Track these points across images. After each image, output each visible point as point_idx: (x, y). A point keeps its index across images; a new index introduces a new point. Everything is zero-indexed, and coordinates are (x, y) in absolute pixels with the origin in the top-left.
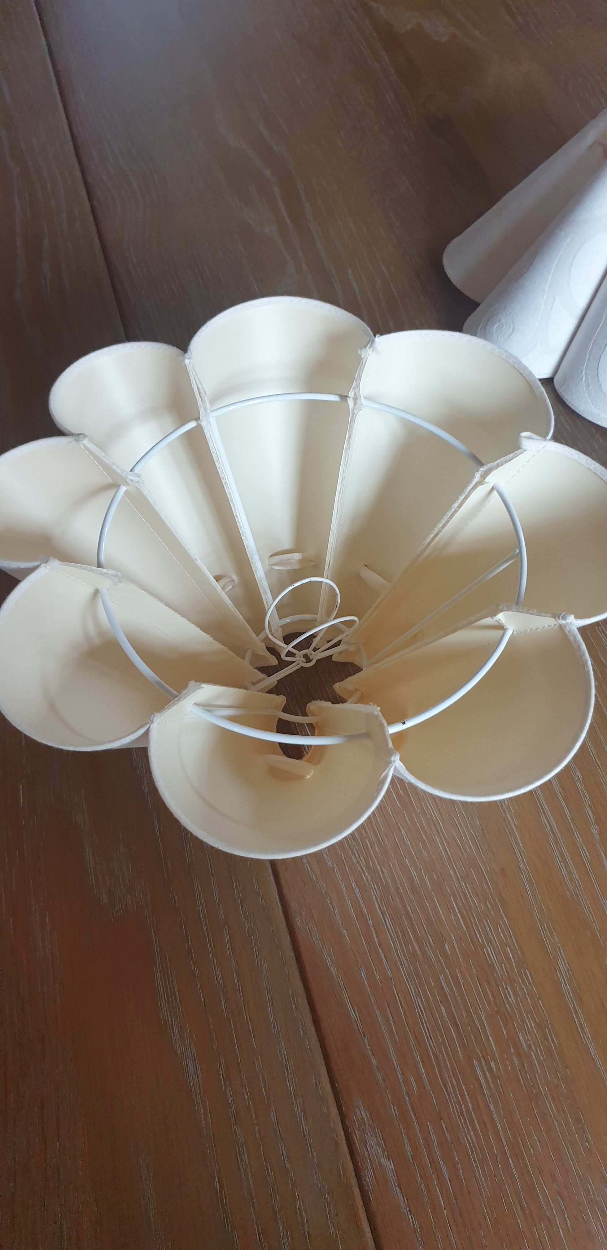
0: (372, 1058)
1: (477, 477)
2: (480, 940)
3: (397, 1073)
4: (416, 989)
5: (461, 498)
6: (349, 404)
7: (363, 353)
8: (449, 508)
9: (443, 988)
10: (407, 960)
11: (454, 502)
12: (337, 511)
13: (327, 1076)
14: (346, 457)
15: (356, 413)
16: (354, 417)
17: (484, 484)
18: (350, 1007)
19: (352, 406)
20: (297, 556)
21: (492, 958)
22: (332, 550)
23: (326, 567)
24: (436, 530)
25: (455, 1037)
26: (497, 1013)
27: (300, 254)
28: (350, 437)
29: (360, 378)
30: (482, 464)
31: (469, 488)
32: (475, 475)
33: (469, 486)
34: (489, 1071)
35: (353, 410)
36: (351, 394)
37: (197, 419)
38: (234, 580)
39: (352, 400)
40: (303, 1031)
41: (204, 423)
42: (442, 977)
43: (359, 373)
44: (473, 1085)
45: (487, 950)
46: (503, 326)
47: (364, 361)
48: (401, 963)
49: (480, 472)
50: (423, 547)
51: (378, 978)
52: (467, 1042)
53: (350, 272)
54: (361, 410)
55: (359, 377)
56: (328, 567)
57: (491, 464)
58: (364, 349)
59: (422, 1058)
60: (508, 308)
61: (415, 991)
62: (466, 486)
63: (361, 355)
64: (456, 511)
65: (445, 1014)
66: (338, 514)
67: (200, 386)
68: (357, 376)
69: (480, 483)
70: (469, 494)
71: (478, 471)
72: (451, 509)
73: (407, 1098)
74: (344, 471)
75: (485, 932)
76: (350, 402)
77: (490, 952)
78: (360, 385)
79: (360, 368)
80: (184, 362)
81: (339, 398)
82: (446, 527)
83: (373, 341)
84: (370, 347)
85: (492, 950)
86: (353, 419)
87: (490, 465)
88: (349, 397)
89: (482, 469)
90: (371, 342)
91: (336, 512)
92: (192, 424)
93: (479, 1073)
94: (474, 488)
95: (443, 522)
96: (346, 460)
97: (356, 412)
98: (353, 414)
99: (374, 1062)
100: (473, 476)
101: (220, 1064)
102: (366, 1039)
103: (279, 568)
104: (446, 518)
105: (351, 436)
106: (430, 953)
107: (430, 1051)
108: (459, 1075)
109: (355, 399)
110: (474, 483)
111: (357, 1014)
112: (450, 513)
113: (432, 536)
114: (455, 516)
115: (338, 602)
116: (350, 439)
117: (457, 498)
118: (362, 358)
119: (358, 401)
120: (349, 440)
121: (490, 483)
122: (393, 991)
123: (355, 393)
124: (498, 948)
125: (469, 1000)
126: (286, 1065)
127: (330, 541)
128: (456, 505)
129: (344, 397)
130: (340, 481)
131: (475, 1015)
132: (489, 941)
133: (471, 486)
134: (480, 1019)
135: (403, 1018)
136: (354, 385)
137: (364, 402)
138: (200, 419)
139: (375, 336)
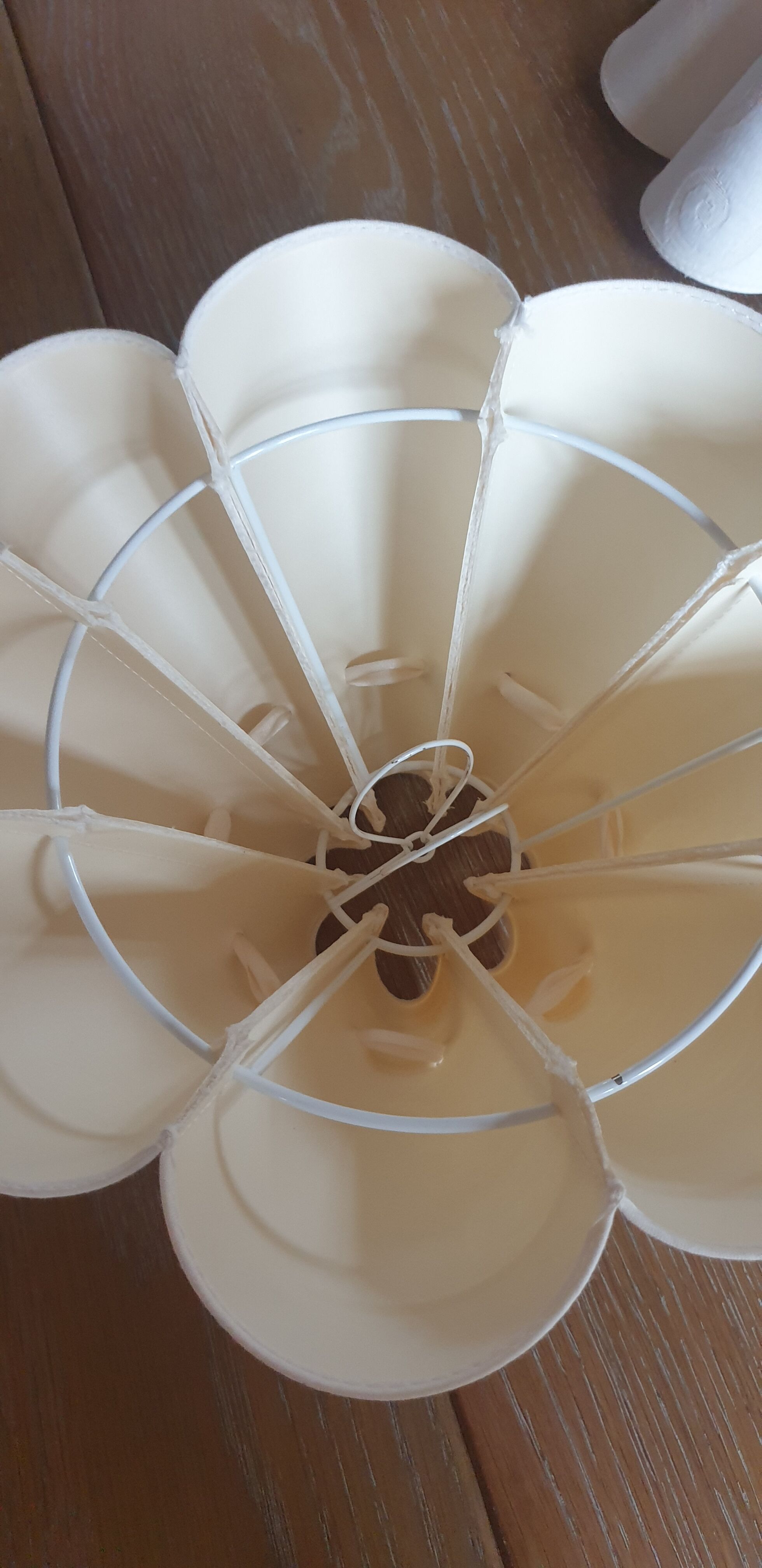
0: (557, 1493)
1: (720, 570)
2: (715, 1288)
3: (597, 1518)
4: (620, 1377)
5: (690, 604)
6: (481, 431)
7: (503, 336)
8: (668, 618)
9: (660, 1369)
10: (603, 1329)
11: (678, 609)
12: (463, 608)
13: (489, 1527)
14: (477, 520)
15: (494, 447)
16: (491, 454)
17: (734, 584)
18: (517, 1410)
19: (486, 434)
20: (391, 664)
21: (736, 1317)
22: (455, 670)
23: (446, 695)
24: (642, 653)
25: (683, 1452)
26: (747, 1409)
27: (361, 77)
28: (483, 487)
29: (499, 382)
30: (731, 546)
31: (705, 588)
32: (718, 567)
33: (706, 584)
34: (740, 1508)
35: (489, 441)
36: (484, 413)
37: (205, 474)
38: (290, 712)
39: (485, 423)
40: (448, 1454)
41: (220, 487)
42: (658, 1353)
43: (496, 371)
44: (717, 1532)
45: (726, 1304)
46: (712, 206)
47: (506, 349)
48: (593, 1332)
49: (727, 562)
50: (617, 678)
51: (559, 1360)
52: (703, 1461)
53: (445, 106)
54: (503, 441)
55: (497, 381)
56: (449, 696)
57: (748, 547)
58: (505, 328)
59: (634, 1492)
60: (719, 174)
61: (618, 1378)
62: (699, 585)
63: (499, 340)
64: (679, 625)
65: (666, 1414)
66: (463, 613)
67: (207, 418)
68: (494, 378)
69: (727, 580)
70: (706, 599)
71: (722, 559)
72: (672, 620)
73: (615, 1559)
74: (473, 544)
75: (723, 1275)
76: (483, 427)
77: (731, 1308)
78: (500, 396)
79: (499, 363)
80: (174, 372)
81: (461, 416)
82: (660, 650)
83: (521, 310)
84: (516, 324)
85: (735, 1304)
86: (489, 457)
87: (745, 550)
88: (481, 418)
89: (731, 557)
90: (516, 312)
91: (461, 609)
92: (198, 487)
93: (725, 1511)
94: (716, 588)
95: (656, 640)
96: (478, 525)
97: (493, 445)
98: (488, 449)
99: (561, 1501)
100: (714, 568)
101: (322, 1517)
102: (546, 1462)
103: (364, 684)
104: (661, 634)
105: (486, 486)
106: (639, 1315)
107: (646, 1478)
108: (694, 1516)
109: (492, 421)
110: (714, 580)
111: (530, 1421)
112: (668, 627)
113: (634, 661)
114: (678, 632)
115: (469, 766)
116: (484, 490)
117: (683, 604)
118: (500, 345)
119: (497, 427)
120: (481, 494)
121: (742, 579)
122: (584, 1380)
123: (491, 410)
124: (744, 1300)
125: (702, 1389)
126: (425, 1513)
127: (451, 656)
128: (679, 615)
129: (471, 414)
130: (466, 560)
131: (713, 1414)
132: (729, 1289)
133: (710, 584)
134: (721, 1420)
135: (601, 1423)
136: (489, 395)
137: (508, 422)
138: (213, 480)
139: (523, 300)
